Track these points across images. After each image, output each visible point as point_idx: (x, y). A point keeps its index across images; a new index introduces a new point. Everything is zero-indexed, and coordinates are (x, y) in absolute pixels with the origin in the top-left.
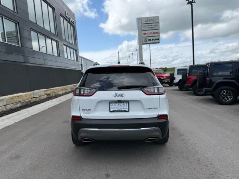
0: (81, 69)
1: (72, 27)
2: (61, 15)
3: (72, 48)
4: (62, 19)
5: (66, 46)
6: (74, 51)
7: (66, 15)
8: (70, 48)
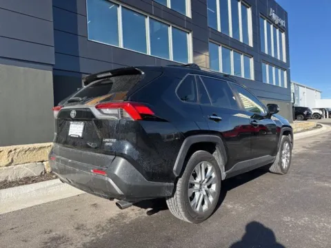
0: (292, 102)
2: (262, 16)
3: (277, 67)
5: (267, 63)
8: (273, 66)
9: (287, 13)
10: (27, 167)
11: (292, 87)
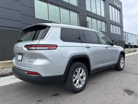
0: (124, 40)
1: (119, 11)
2: (110, 4)
3: (117, 26)
4: (110, 6)
5: (113, 24)
6: (119, 28)
7: (114, 4)
8: (116, 25)
9: (121, 3)
10: (10, 69)
11: (124, 34)
